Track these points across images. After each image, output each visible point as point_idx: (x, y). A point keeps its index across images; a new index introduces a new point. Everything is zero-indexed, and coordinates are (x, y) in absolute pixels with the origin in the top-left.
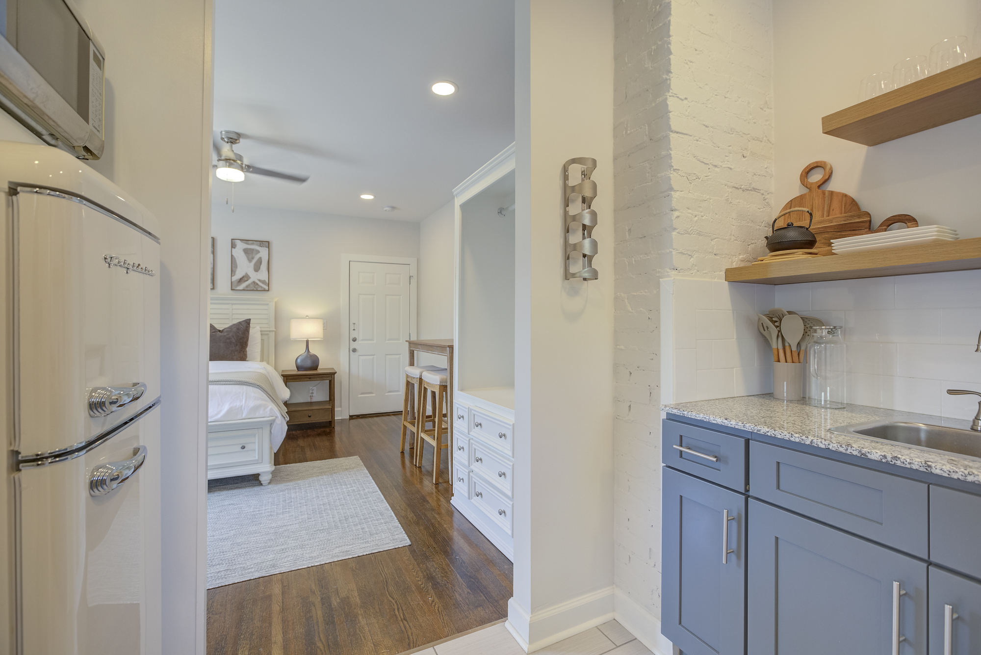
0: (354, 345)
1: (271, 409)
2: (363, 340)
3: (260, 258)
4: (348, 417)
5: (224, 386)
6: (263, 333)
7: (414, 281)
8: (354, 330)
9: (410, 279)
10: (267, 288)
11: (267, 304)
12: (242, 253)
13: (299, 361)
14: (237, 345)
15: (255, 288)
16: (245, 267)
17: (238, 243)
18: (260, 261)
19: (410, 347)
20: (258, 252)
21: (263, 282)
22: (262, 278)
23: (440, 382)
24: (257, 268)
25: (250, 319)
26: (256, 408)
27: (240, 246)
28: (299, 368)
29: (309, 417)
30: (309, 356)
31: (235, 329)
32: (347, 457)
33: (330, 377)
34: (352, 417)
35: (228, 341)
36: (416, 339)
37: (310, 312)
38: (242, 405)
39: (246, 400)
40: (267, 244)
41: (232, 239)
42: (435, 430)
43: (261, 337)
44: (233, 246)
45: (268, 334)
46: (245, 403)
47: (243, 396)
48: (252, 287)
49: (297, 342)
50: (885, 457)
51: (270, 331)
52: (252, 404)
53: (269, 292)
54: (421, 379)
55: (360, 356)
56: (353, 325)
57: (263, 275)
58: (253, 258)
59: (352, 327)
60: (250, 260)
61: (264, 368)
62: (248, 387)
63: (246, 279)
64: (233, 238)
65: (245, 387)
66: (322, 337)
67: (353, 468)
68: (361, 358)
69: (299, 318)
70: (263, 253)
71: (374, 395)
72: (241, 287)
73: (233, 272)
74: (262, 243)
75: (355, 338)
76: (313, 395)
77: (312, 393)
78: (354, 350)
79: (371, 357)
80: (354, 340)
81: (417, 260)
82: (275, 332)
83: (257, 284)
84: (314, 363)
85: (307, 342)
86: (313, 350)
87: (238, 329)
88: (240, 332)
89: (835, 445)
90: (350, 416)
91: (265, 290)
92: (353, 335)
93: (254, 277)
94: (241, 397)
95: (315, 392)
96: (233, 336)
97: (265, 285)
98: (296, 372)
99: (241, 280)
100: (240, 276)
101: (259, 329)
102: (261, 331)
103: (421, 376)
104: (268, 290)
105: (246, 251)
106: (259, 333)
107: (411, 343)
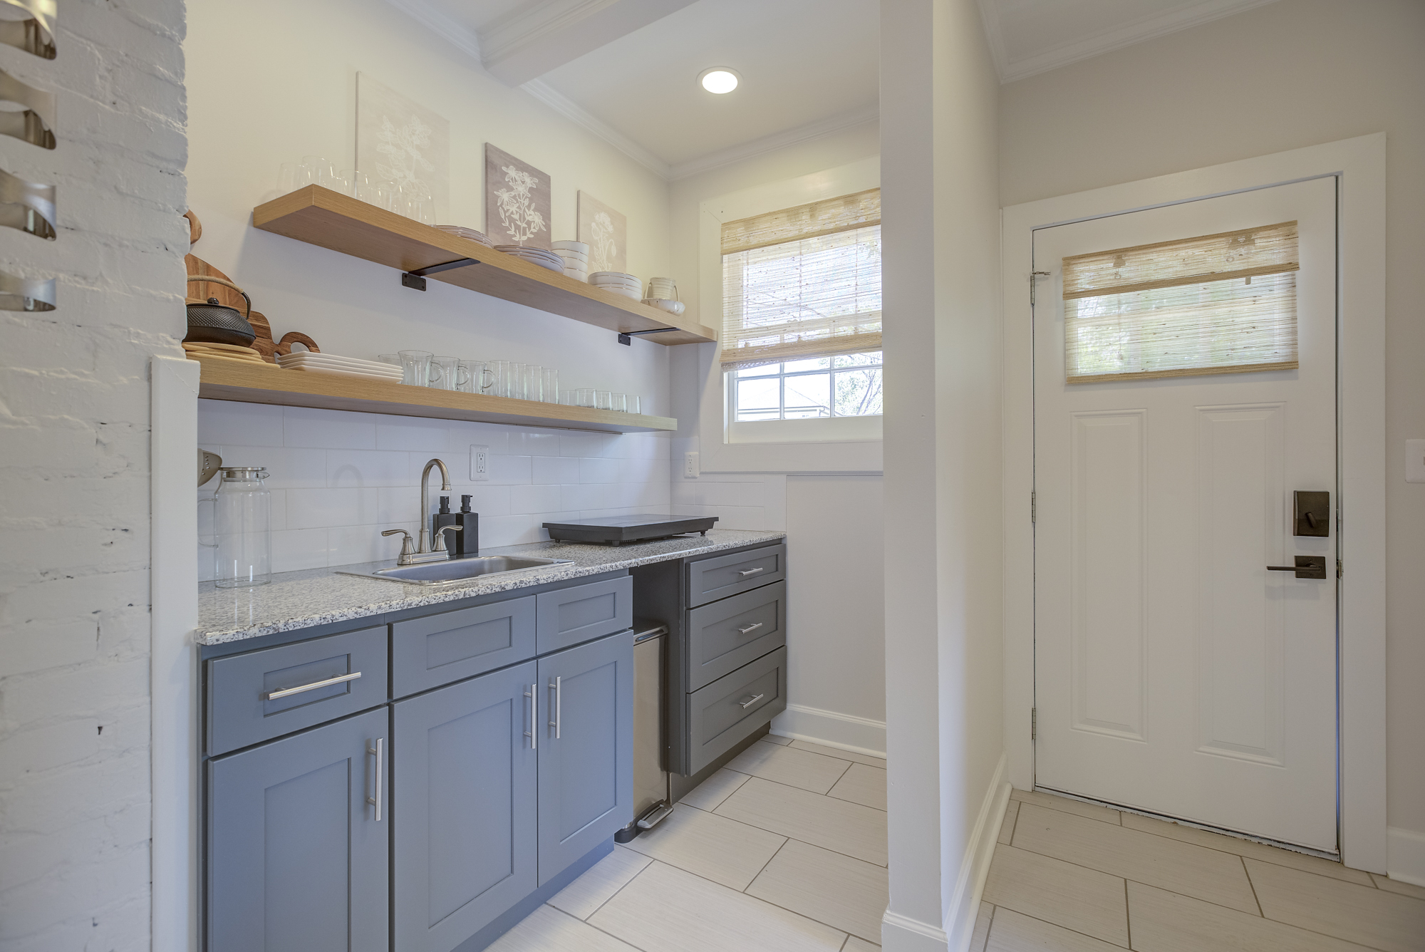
50: (516, 584)
89: (483, 589)
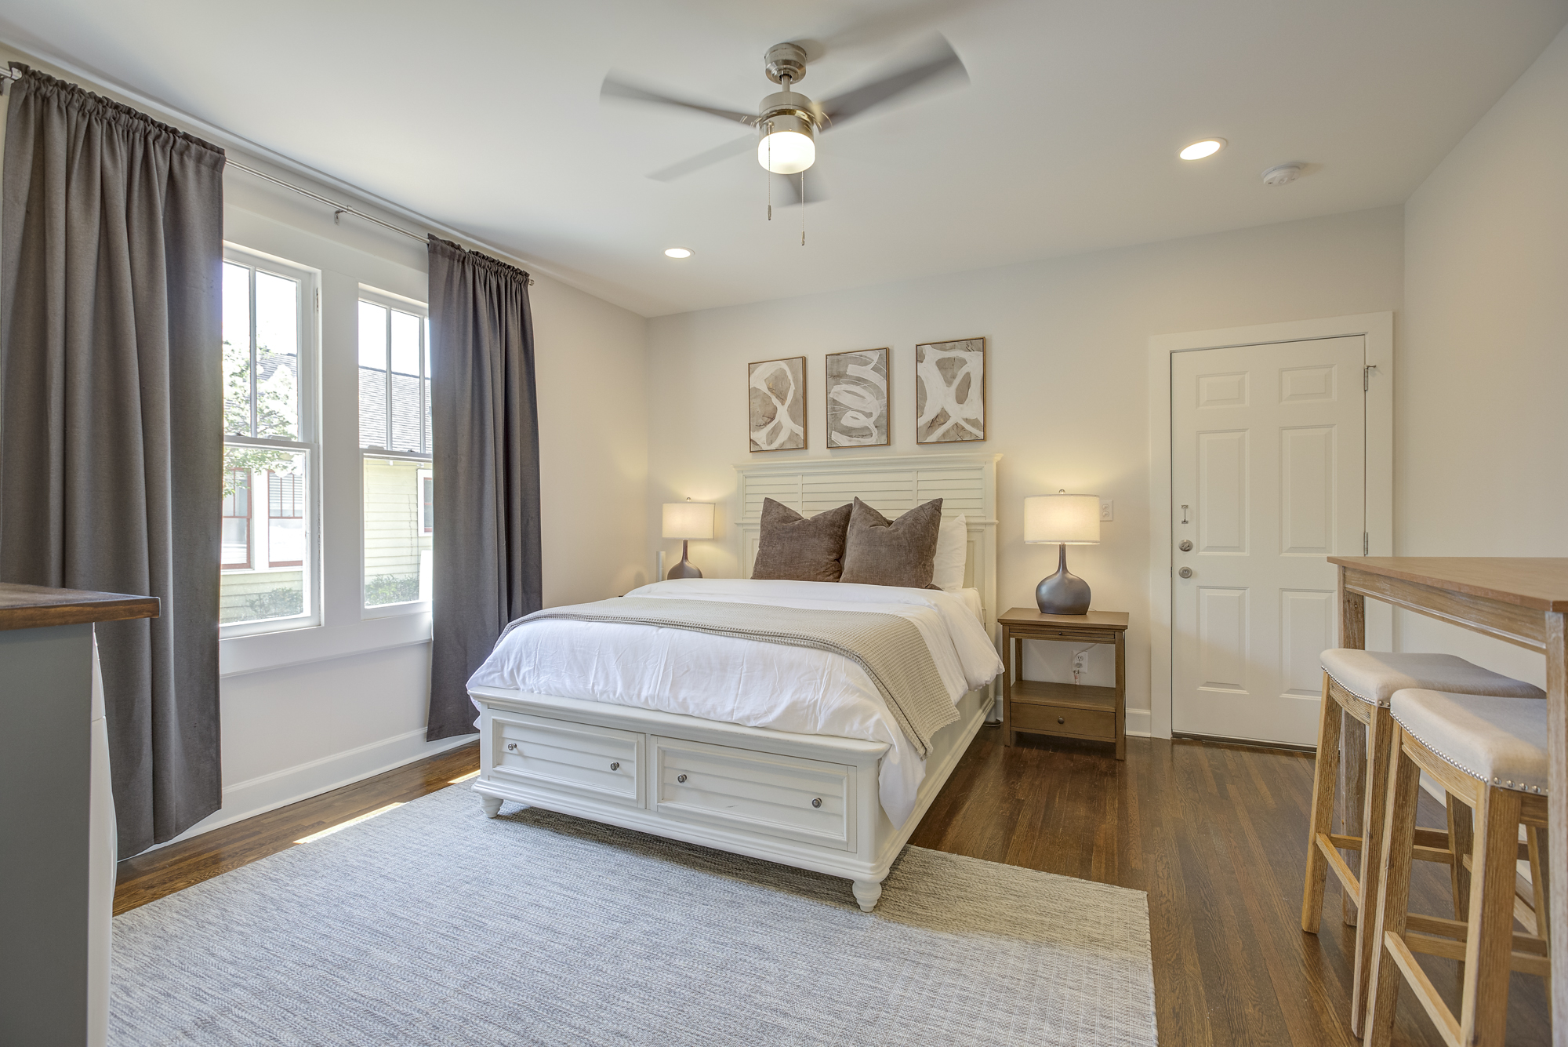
0: (1183, 560)
1: (879, 723)
2: (1209, 548)
3: (968, 374)
4: (1169, 736)
5: (790, 648)
6: (973, 527)
7: (1381, 383)
8: (1185, 522)
9: (1366, 377)
10: (980, 434)
11: (980, 469)
12: (935, 370)
13: (1044, 589)
14: (910, 551)
15: (959, 437)
16: (940, 396)
17: (928, 350)
18: (967, 381)
19: (1344, 579)
20: (963, 362)
21: (973, 423)
22: (972, 417)
23: (1496, 773)
24: (961, 397)
25: (941, 500)
26: (844, 714)
27: (932, 355)
28: (1043, 607)
29: (1061, 723)
30: (1066, 581)
31: (910, 520)
32: (1113, 883)
33: (1113, 635)
34: (1179, 738)
35: (894, 542)
36: (1389, 554)
37: (1073, 481)
38: (817, 700)
39: (826, 690)
40: (981, 344)
41: (917, 346)
42: (1461, 935)
43: (968, 537)
44: (919, 358)
45: (982, 531)
46: (824, 696)
47: (822, 679)
48: (953, 436)
49: (1039, 547)
51: (985, 524)
52: (837, 700)
53: (985, 445)
54: (1384, 712)
55: (1201, 587)
56: (1183, 510)
57: (972, 408)
58: (954, 377)
59: (1179, 515)
60: (949, 383)
61: (936, 605)
62: (836, 656)
63: (942, 421)
64: (918, 343)
65: (830, 656)
66: (1098, 540)
67: (1110, 946)
68: (1206, 593)
69: (1040, 496)
70: (973, 362)
71: (1244, 692)
72: (933, 438)
73: (919, 410)
74: (969, 343)
75: (1188, 541)
76: (1081, 670)
77: (1079, 665)
78: (1186, 573)
79: (1236, 593)
80: (1186, 548)
81: (1394, 317)
82: (997, 526)
83: (963, 428)
84: (1078, 600)
85: (1063, 550)
86: (1077, 569)
87: (916, 519)
88: (919, 527)
90: (1174, 735)
91: (976, 440)
92: (1184, 534)
93: (958, 414)
94: (819, 681)
95: (1085, 663)
96: (904, 533)
97: (978, 428)
98: (1035, 617)
99: (933, 424)
100: (933, 416)
101: (964, 519)
102: (967, 524)
103: (1388, 699)
104: (984, 439)
105: (942, 365)
106: (964, 528)
107: (1346, 568)
